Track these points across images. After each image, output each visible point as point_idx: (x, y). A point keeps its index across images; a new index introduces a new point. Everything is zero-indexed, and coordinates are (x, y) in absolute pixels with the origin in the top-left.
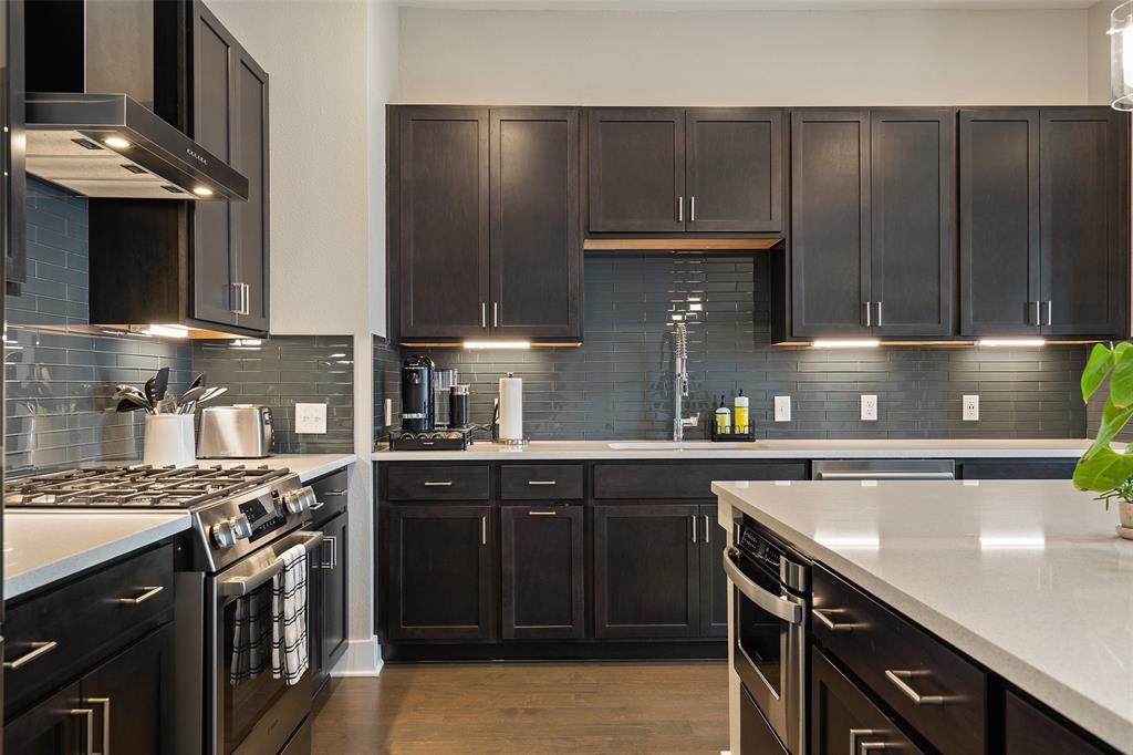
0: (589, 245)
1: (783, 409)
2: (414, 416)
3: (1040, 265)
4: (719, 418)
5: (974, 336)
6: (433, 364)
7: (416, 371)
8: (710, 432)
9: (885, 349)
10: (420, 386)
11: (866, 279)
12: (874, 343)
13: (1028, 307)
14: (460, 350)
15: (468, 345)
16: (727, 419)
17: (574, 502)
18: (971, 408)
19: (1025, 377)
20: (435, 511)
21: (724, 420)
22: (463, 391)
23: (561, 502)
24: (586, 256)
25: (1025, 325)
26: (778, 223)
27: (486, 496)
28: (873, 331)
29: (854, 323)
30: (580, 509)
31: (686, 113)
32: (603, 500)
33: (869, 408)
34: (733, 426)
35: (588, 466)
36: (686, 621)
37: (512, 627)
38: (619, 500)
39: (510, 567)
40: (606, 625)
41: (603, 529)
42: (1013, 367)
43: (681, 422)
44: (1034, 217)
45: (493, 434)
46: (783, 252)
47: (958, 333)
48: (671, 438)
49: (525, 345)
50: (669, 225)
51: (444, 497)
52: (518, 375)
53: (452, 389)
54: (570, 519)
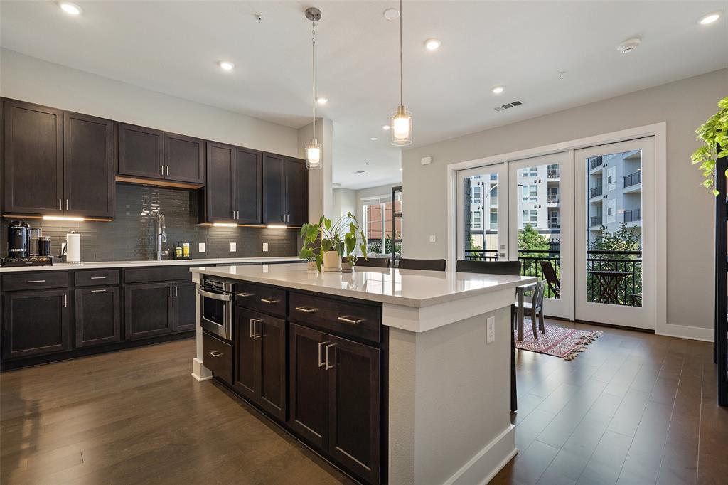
0: (118, 179)
1: (202, 248)
2: (19, 250)
3: (285, 203)
4: (177, 251)
5: (266, 225)
6: (29, 226)
7: (19, 229)
8: (173, 256)
9: (239, 227)
10: (22, 236)
11: (233, 203)
12: (235, 225)
13: (282, 216)
14: (40, 220)
15: (45, 218)
16: (181, 251)
17: (114, 285)
18: (265, 247)
19: (280, 238)
20: (34, 294)
21: (179, 251)
22: (47, 239)
23: (109, 285)
24: (117, 184)
25: (281, 221)
26: (202, 180)
27: (66, 285)
28: (236, 221)
29: (229, 218)
30: (118, 288)
31: (165, 134)
32: (129, 284)
33: (233, 247)
34: (183, 254)
35: (121, 271)
36: (167, 327)
37: (81, 342)
38: (136, 283)
39: (80, 315)
40: (130, 333)
41: (129, 294)
42: (276, 234)
43: (160, 253)
44: (284, 189)
45: (63, 259)
46: (204, 191)
47: (262, 223)
48: (156, 260)
49: (81, 219)
50: (157, 175)
51: (42, 287)
52: (77, 232)
53: (40, 238)
54: (113, 293)
